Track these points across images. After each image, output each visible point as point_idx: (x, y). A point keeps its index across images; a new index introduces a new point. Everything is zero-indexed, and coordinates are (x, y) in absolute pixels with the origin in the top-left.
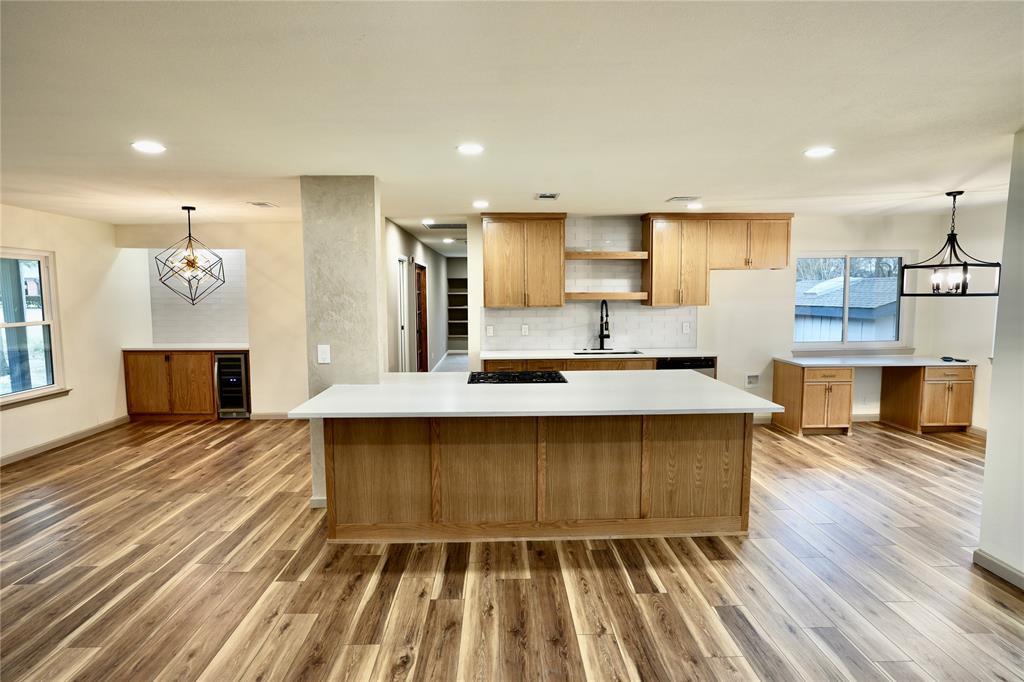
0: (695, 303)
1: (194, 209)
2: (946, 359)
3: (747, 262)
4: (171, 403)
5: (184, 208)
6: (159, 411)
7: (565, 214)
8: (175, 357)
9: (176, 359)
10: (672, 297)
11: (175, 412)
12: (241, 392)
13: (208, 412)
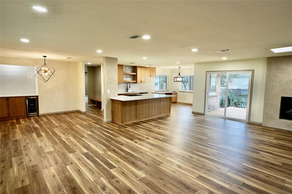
0: (143, 83)
1: (46, 57)
2: (174, 92)
3: (150, 76)
4: (9, 113)
5: (43, 56)
6: (4, 117)
7: (123, 65)
8: (11, 99)
9: (10, 99)
10: (140, 82)
11: (10, 116)
12: (36, 108)
13: (24, 115)
